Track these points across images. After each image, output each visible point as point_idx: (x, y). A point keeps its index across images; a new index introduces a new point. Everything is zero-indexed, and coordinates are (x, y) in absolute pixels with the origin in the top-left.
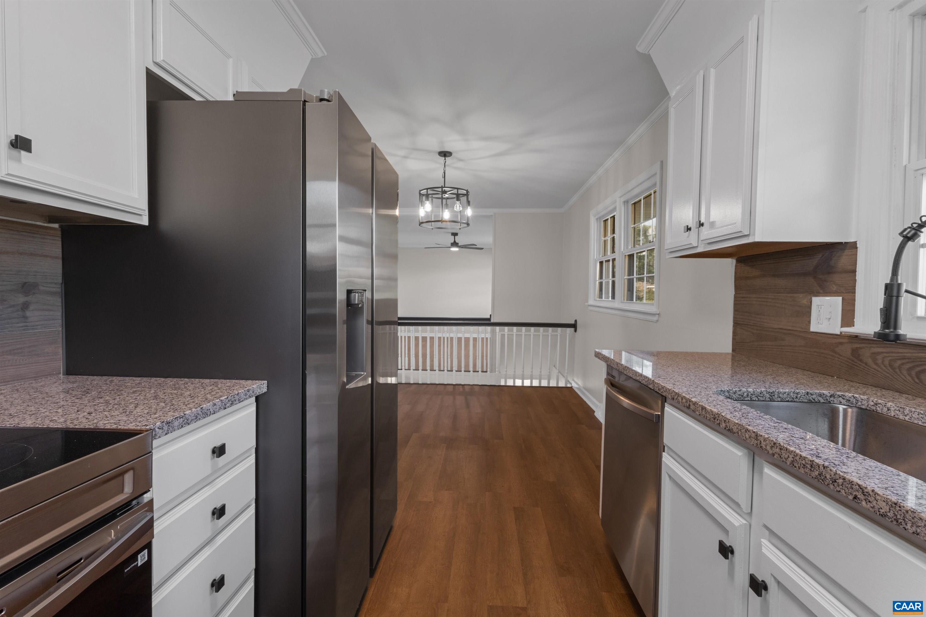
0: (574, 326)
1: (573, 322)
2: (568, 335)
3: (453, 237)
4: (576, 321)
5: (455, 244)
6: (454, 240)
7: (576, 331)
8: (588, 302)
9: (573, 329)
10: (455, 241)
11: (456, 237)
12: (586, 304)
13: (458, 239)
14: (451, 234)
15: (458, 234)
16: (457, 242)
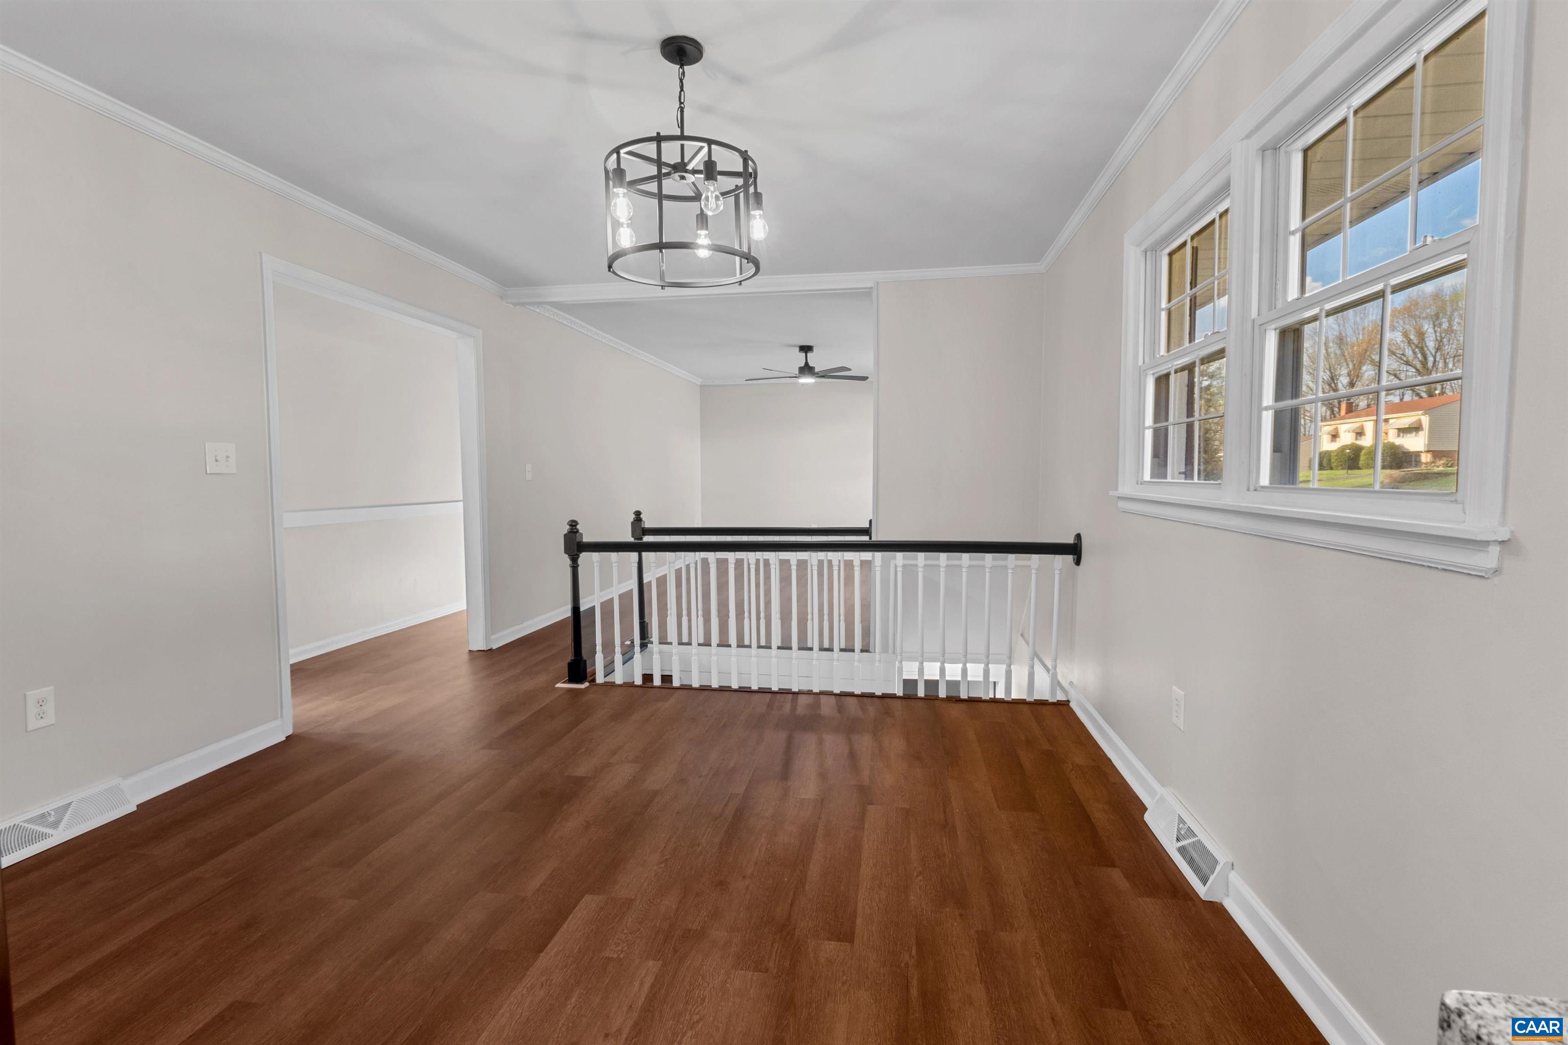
0: (1074, 550)
1: (1070, 540)
2: (1057, 572)
3: (804, 354)
4: (1078, 536)
5: (807, 369)
6: (805, 361)
7: (1078, 562)
8: (1117, 490)
9: (1070, 558)
10: (807, 364)
11: (808, 354)
12: (1111, 493)
13: (813, 360)
14: (798, 348)
15: (814, 348)
16: (811, 365)
